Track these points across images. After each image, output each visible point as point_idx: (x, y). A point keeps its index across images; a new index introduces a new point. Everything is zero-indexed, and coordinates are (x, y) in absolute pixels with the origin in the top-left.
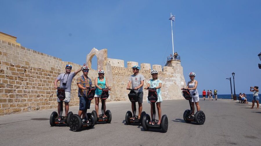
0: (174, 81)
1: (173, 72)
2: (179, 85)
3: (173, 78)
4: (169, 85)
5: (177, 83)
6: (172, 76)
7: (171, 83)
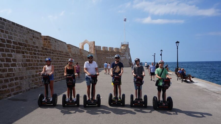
0: (125, 57)
1: (125, 51)
2: (128, 59)
3: (124, 55)
4: (123, 59)
5: (127, 57)
6: (124, 54)
7: (124, 58)
